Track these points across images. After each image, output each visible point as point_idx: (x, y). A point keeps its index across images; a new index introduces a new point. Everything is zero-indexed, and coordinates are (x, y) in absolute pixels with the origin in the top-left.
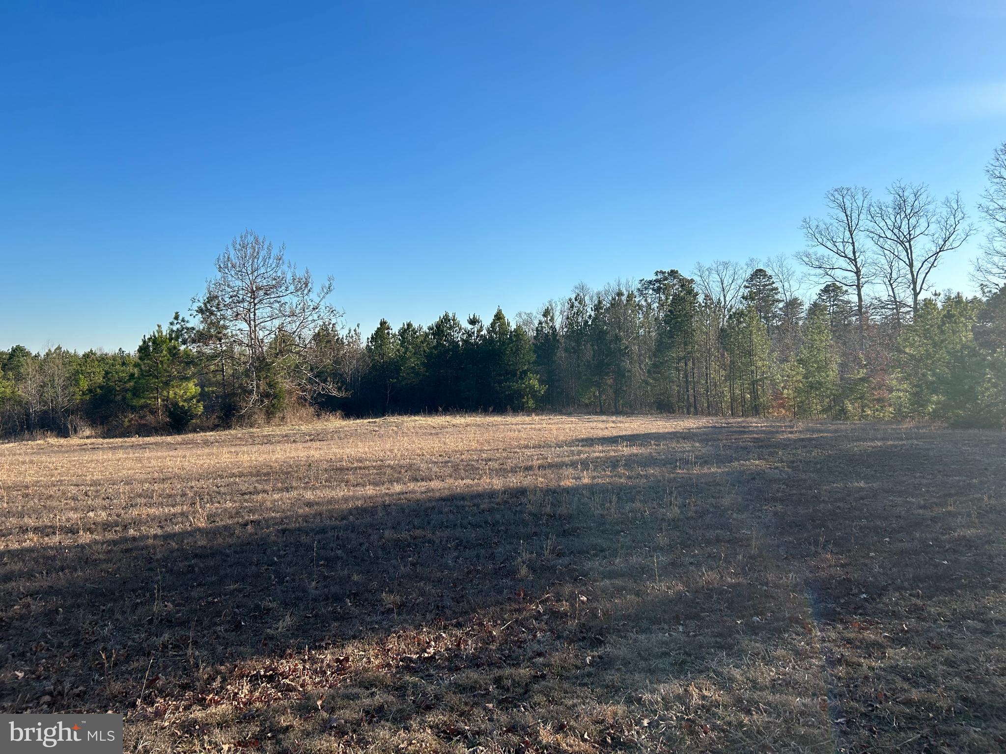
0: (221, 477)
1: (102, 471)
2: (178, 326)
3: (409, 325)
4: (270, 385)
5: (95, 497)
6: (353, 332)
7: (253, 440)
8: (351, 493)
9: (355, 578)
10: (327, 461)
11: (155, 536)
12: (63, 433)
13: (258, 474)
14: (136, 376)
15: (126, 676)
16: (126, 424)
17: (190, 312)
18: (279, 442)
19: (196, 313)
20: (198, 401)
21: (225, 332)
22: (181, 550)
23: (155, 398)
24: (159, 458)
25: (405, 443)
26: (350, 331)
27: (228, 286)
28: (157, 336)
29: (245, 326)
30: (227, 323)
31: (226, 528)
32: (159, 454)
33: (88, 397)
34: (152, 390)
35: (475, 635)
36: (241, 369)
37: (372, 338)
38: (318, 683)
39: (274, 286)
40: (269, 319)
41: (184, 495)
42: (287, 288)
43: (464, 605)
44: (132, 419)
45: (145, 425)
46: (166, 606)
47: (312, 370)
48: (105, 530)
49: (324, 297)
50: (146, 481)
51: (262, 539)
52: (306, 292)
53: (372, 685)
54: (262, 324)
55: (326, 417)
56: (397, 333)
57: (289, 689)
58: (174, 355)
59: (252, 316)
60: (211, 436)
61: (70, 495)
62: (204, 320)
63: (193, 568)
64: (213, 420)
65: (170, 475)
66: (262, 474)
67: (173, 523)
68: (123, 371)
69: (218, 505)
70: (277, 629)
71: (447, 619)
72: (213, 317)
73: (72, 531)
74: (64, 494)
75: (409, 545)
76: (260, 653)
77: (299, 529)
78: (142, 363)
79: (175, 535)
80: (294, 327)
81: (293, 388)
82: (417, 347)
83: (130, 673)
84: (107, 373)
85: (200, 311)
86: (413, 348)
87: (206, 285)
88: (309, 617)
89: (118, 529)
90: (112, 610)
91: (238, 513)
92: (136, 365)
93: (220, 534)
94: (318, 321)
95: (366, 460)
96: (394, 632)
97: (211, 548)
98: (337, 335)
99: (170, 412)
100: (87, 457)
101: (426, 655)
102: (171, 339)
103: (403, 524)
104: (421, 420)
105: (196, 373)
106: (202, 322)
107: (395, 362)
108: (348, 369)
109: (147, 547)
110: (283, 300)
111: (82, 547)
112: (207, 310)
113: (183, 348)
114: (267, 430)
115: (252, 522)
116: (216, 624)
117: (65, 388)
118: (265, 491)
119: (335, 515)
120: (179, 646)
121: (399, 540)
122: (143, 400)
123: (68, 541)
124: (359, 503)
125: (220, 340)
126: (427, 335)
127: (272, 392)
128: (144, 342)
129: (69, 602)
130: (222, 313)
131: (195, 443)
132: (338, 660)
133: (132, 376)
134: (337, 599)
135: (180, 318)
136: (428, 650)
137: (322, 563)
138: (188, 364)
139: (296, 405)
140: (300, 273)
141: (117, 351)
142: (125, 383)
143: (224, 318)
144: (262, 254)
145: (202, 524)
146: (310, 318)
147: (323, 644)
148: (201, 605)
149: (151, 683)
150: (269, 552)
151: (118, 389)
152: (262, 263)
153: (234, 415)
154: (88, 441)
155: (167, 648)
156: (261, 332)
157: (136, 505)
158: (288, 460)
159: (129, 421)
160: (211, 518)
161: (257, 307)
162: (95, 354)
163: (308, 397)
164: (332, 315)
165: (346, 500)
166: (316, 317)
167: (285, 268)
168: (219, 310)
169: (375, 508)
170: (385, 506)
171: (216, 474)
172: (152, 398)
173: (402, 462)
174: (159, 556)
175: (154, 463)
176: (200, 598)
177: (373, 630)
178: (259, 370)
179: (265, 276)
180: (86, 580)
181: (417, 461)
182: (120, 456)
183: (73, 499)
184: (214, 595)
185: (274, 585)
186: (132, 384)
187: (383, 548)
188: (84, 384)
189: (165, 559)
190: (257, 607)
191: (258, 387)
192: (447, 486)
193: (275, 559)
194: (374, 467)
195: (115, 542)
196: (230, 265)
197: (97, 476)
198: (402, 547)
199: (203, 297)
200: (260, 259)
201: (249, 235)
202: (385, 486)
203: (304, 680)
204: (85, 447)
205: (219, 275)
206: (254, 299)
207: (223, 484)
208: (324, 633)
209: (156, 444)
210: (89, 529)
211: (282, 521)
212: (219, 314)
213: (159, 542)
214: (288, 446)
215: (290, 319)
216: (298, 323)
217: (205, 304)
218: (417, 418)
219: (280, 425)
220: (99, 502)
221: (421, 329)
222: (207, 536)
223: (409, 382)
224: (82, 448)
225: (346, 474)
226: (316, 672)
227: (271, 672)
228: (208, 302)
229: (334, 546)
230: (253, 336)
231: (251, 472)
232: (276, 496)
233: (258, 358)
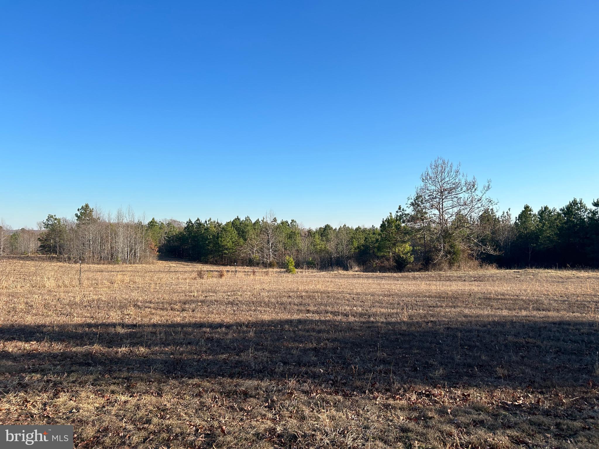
0: (419, 296)
1: (361, 289)
2: (401, 213)
3: (546, 208)
4: (451, 247)
5: (357, 300)
6: (506, 214)
7: (440, 278)
8: (493, 313)
9: (483, 358)
10: (482, 293)
11: (382, 322)
12: (346, 269)
13: (440, 297)
14: (379, 240)
15: (363, 380)
16: (375, 265)
17: (407, 205)
18: (455, 281)
19: (410, 206)
20: (411, 255)
21: (426, 216)
22: (394, 330)
23: (388, 252)
24: (389, 284)
25: (537, 287)
26: (504, 213)
27: (428, 190)
28: (389, 218)
29: (436, 212)
30: (427, 211)
31: (417, 322)
32: (389, 282)
33: (357, 251)
34: (387, 248)
35: (551, 400)
36: (434, 237)
37: (519, 217)
38: (451, 403)
39: (454, 188)
40: (451, 208)
41: (399, 304)
42: (462, 188)
43: (549, 383)
44: (377, 263)
45: (384, 266)
46: (383, 354)
47: (477, 238)
48: (360, 316)
49: (485, 193)
50: (381, 295)
51: (435, 331)
52: (473, 190)
53: (480, 410)
54: (447, 211)
55: (486, 267)
56: (537, 214)
57: (436, 402)
58: (398, 229)
59: (441, 206)
60: (417, 274)
61: (346, 298)
62: (414, 210)
63: (398, 340)
64: (419, 265)
65: (393, 293)
66: (441, 297)
67: (391, 317)
68: (373, 238)
69: (416, 311)
70: (435, 374)
71: (535, 388)
72: (419, 208)
73: (346, 315)
74: (344, 297)
75: (523, 346)
76: (424, 384)
77: (457, 329)
78: (382, 233)
79: (392, 323)
80: (466, 212)
81: (465, 249)
82: (552, 222)
83: (364, 379)
84: (366, 238)
85: (412, 204)
86: (548, 223)
87: (415, 190)
88: (453, 372)
89: (366, 317)
90: (359, 352)
91: (425, 316)
92: (379, 234)
93: (414, 325)
94: (481, 208)
95: (507, 295)
96: (500, 388)
97: (408, 332)
98: (495, 216)
99: (396, 260)
100: (355, 281)
101: (516, 403)
102: (397, 220)
103: (521, 334)
104: (553, 273)
105: (410, 239)
106: (413, 211)
107: (535, 233)
108: (501, 238)
109: (378, 327)
110: (459, 196)
111: (350, 323)
112: (416, 204)
113: (403, 225)
114: (449, 273)
115: (432, 321)
116: (405, 366)
117: (347, 245)
118: (442, 307)
119: (479, 324)
120: (387, 373)
121: (517, 342)
122: (383, 253)
123: (344, 319)
124: (496, 319)
125: (423, 220)
126: (559, 214)
127: (452, 250)
128: (383, 222)
129: (343, 345)
130: (424, 205)
131: (408, 278)
132: (463, 395)
133: (377, 240)
134: (470, 366)
135: (402, 209)
136: (518, 401)
137: (466, 347)
138: (405, 234)
139: (467, 259)
140: (470, 179)
141: (371, 227)
142: (374, 244)
143: (425, 208)
144: (447, 170)
145: (405, 319)
146: (476, 206)
147: (458, 386)
148: (399, 357)
149: (373, 385)
150: (437, 338)
151: (371, 247)
152: (447, 175)
153: (430, 263)
154: (357, 273)
155: (382, 372)
156: (446, 215)
157: (375, 306)
158: (458, 291)
159: (376, 264)
160: (410, 317)
161: (444, 201)
162: (360, 228)
163: (475, 254)
164: (490, 203)
165: (488, 316)
166: (479, 205)
167: (460, 177)
168: (422, 203)
169: (505, 323)
170: (512, 322)
171: (417, 295)
172: (387, 252)
173: (532, 298)
174: (383, 332)
175: (386, 286)
176: (399, 354)
177: (487, 385)
178: (444, 237)
179: (449, 181)
180: (350, 338)
181: (543, 298)
182: (371, 282)
183: (348, 300)
184: (406, 353)
185: (438, 354)
186: (377, 244)
187: (506, 346)
188: (356, 244)
189: (386, 333)
190: (427, 363)
191: (444, 247)
192: (560, 315)
193: (440, 341)
194: (511, 299)
195: (364, 323)
196: (428, 178)
197: (359, 291)
198: (518, 347)
199: (413, 196)
200: (446, 173)
201: (439, 160)
202: (516, 311)
203: (444, 400)
204: (355, 276)
205: (422, 184)
206: (442, 196)
207: (420, 301)
208: (459, 381)
209: (388, 277)
210: (353, 315)
211: (448, 323)
212: (422, 206)
213: (383, 325)
214: (460, 283)
215: (463, 207)
216: (468, 210)
217: (415, 200)
218: (549, 271)
219: (457, 271)
220: (359, 303)
221: (555, 210)
222: (407, 325)
223: (546, 246)
224: (354, 277)
225: (492, 302)
226: (451, 398)
227: (428, 393)
228: (417, 199)
229: (475, 340)
230: (441, 218)
231: (436, 296)
232: (447, 310)
233: (444, 231)
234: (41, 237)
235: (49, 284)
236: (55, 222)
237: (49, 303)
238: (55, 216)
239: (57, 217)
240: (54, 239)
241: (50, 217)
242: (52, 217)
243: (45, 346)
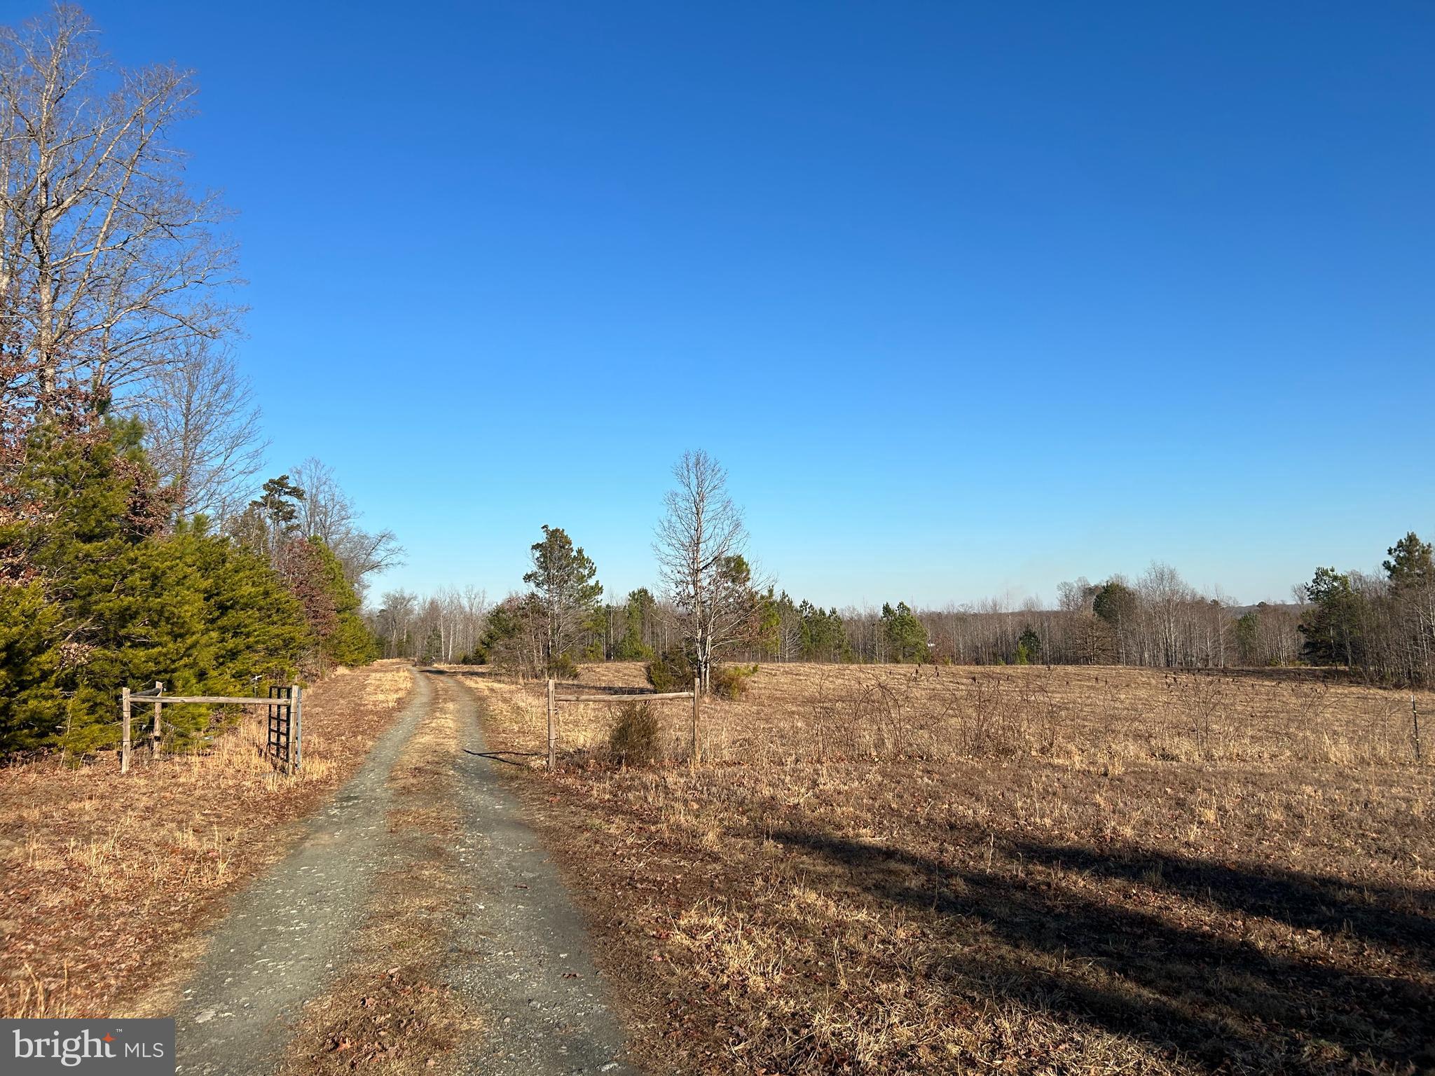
234: (1305, 621)
235: (1339, 755)
236: (1335, 584)
237: (1342, 814)
238: (1332, 570)
239: (1338, 573)
240: (1336, 627)
241: (1321, 574)
242: (1325, 573)
243: (1344, 951)
